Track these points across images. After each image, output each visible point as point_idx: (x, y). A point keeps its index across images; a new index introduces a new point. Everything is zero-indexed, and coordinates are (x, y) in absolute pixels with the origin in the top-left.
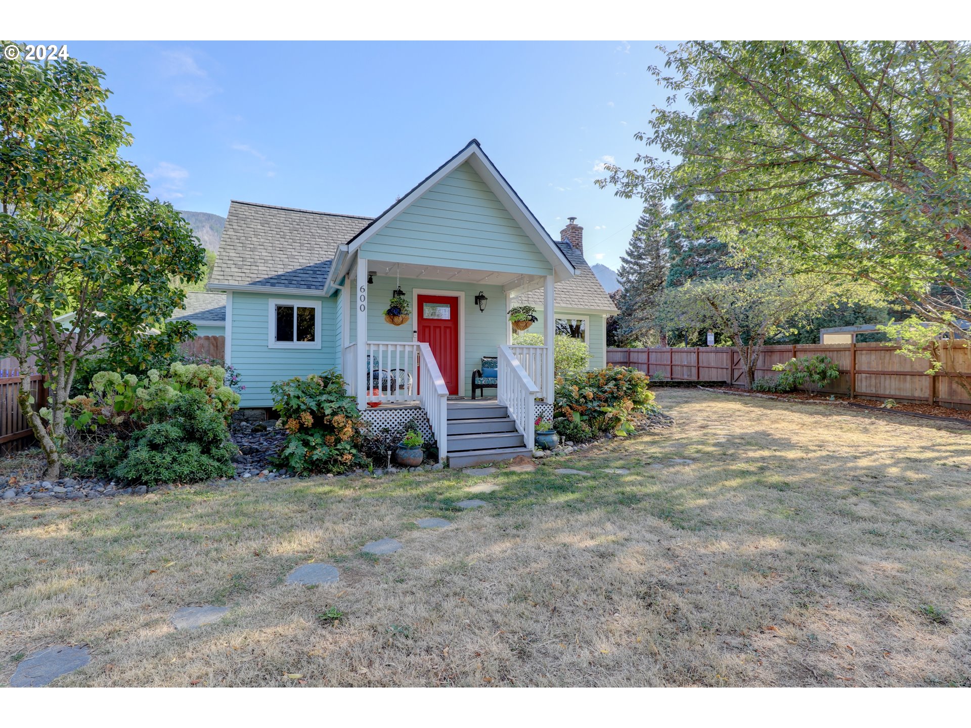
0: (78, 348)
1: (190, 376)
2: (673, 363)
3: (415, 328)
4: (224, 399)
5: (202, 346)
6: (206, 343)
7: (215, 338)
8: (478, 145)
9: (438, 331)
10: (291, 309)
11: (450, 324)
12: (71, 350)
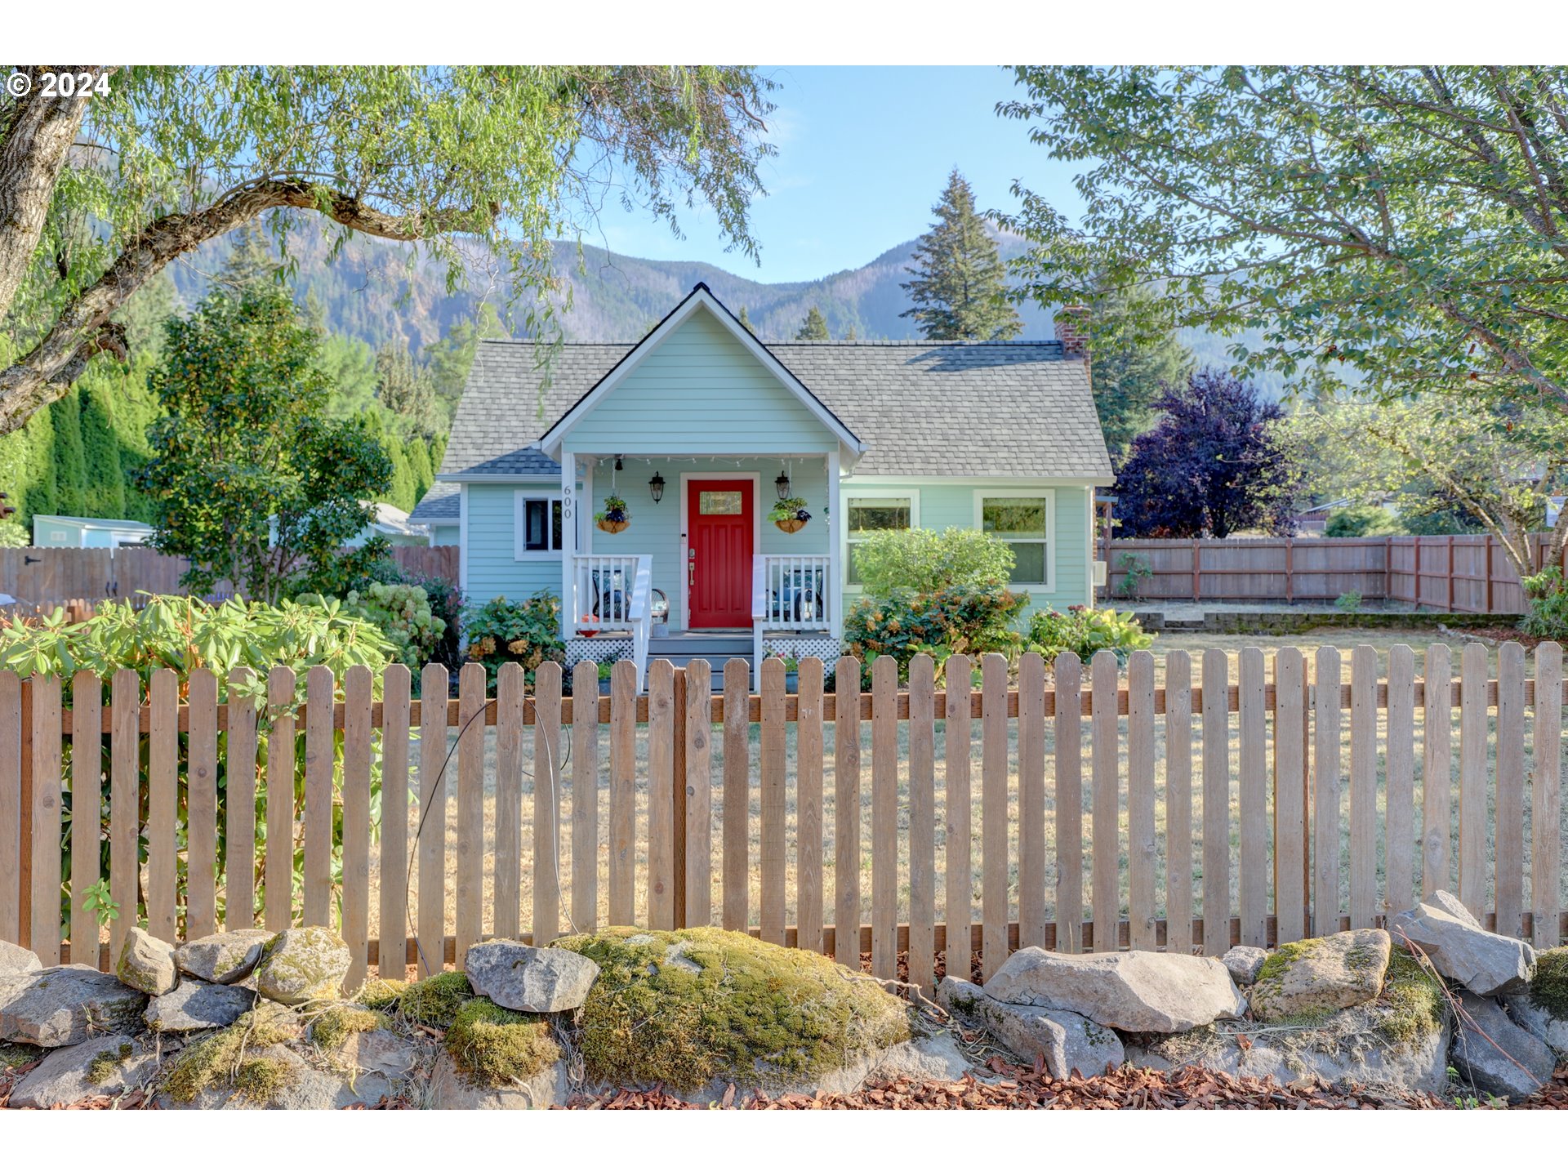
0: (281, 570)
1: (390, 598)
2: (1456, 573)
3: (685, 529)
4: (420, 625)
5: (432, 560)
6: (436, 555)
7: (447, 548)
8: (707, 289)
9: (722, 531)
10: (544, 504)
11: (739, 522)
12: (274, 570)
